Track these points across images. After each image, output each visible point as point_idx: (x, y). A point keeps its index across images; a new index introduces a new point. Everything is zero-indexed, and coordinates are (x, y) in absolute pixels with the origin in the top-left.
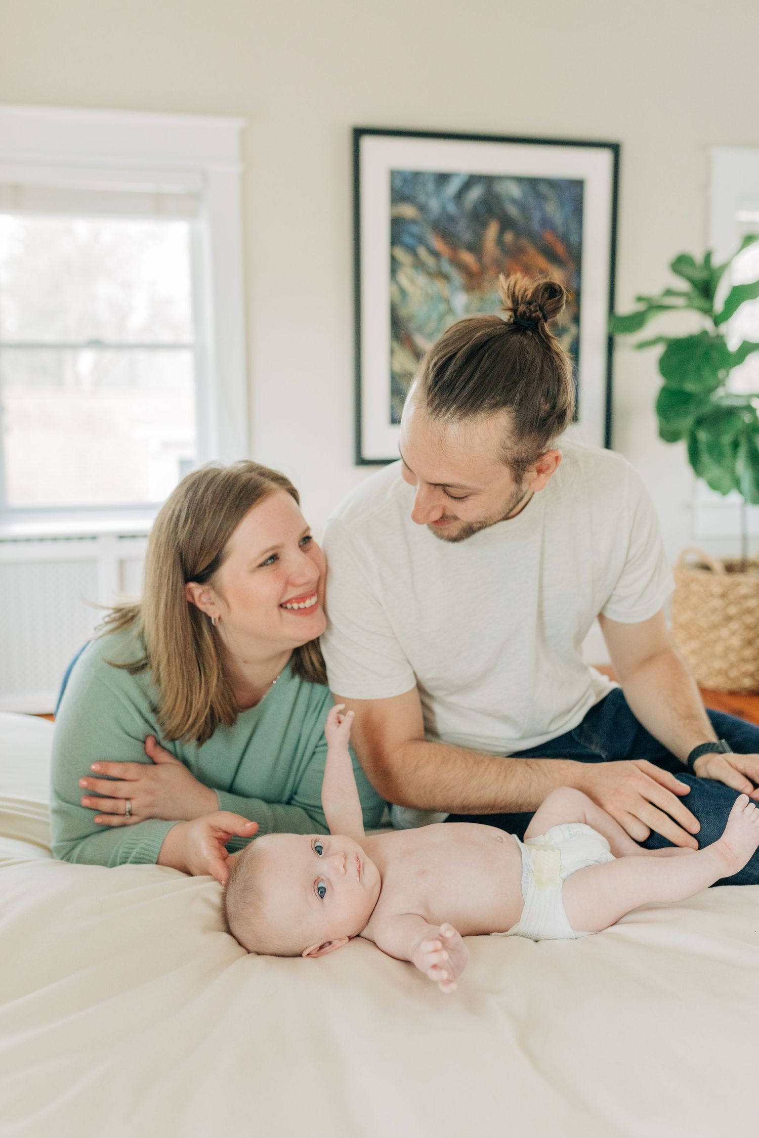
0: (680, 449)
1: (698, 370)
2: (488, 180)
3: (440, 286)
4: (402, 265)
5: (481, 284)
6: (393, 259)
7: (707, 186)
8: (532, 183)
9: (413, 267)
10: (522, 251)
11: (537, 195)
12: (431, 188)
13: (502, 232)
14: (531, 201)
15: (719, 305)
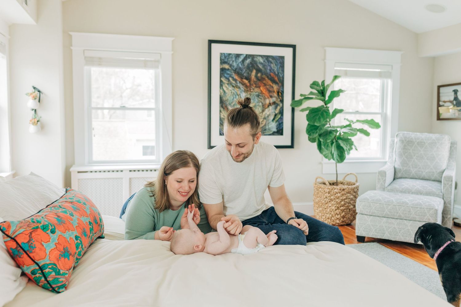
0: (315, 145)
1: (319, 118)
2: (252, 56)
3: (237, 90)
4: (224, 83)
5: (250, 89)
6: (221, 81)
7: (324, 59)
8: (267, 57)
9: (228, 84)
10: (264, 79)
11: (268, 61)
12: (234, 59)
13: (257, 73)
14: (267, 64)
15: (327, 98)
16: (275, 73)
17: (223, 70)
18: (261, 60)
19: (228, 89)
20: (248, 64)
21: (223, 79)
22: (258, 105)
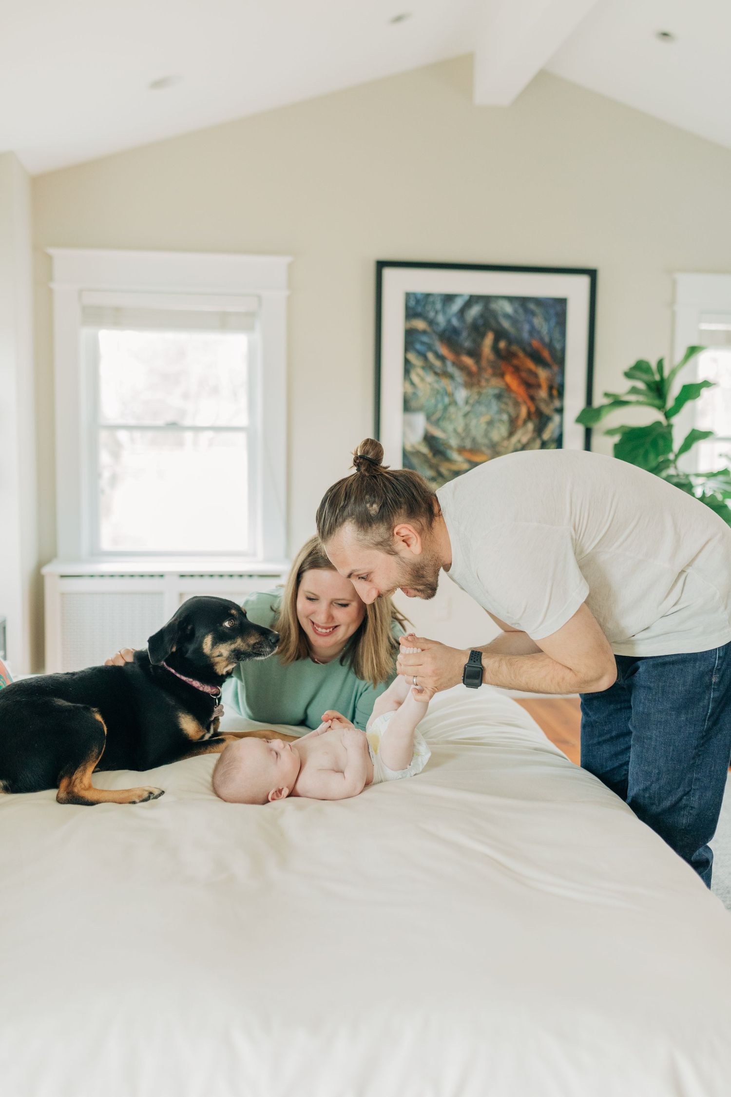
1: (646, 454)
2: (486, 300)
3: (445, 383)
4: (414, 366)
5: (479, 381)
6: (407, 362)
7: (672, 302)
8: (523, 301)
9: (423, 368)
10: (513, 355)
11: (527, 311)
12: (439, 306)
13: (496, 341)
14: (521, 316)
15: (670, 403)
16: (541, 340)
17: (410, 336)
18: (508, 308)
19: (422, 380)
20: (475, 321)
21: (412, 357)
22: (501, 421)
